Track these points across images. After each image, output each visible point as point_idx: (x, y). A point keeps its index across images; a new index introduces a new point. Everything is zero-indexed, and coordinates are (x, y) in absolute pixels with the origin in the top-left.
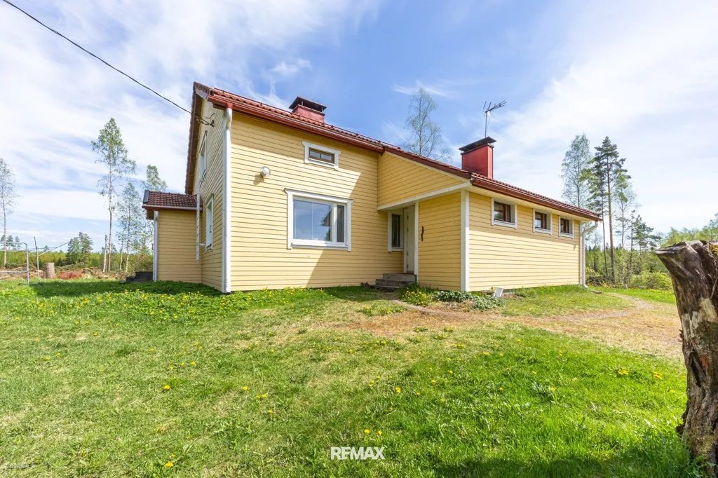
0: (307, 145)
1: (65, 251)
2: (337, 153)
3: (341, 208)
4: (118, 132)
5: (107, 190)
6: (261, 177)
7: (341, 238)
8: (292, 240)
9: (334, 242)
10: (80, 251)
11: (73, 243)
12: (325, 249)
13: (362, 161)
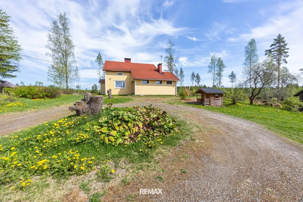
0: (117, 73)
1: (91, 90)
2: (123, 73)
3: (124, 82)
4: (101, 56)
5: (99, 73)
6: (110, 79)
7: (124, 87)
8: (115, 87)
9: (123, 88)
10: (94, 89)
11: (93, 87)
12: (121, 89)
13: (128, 74)
